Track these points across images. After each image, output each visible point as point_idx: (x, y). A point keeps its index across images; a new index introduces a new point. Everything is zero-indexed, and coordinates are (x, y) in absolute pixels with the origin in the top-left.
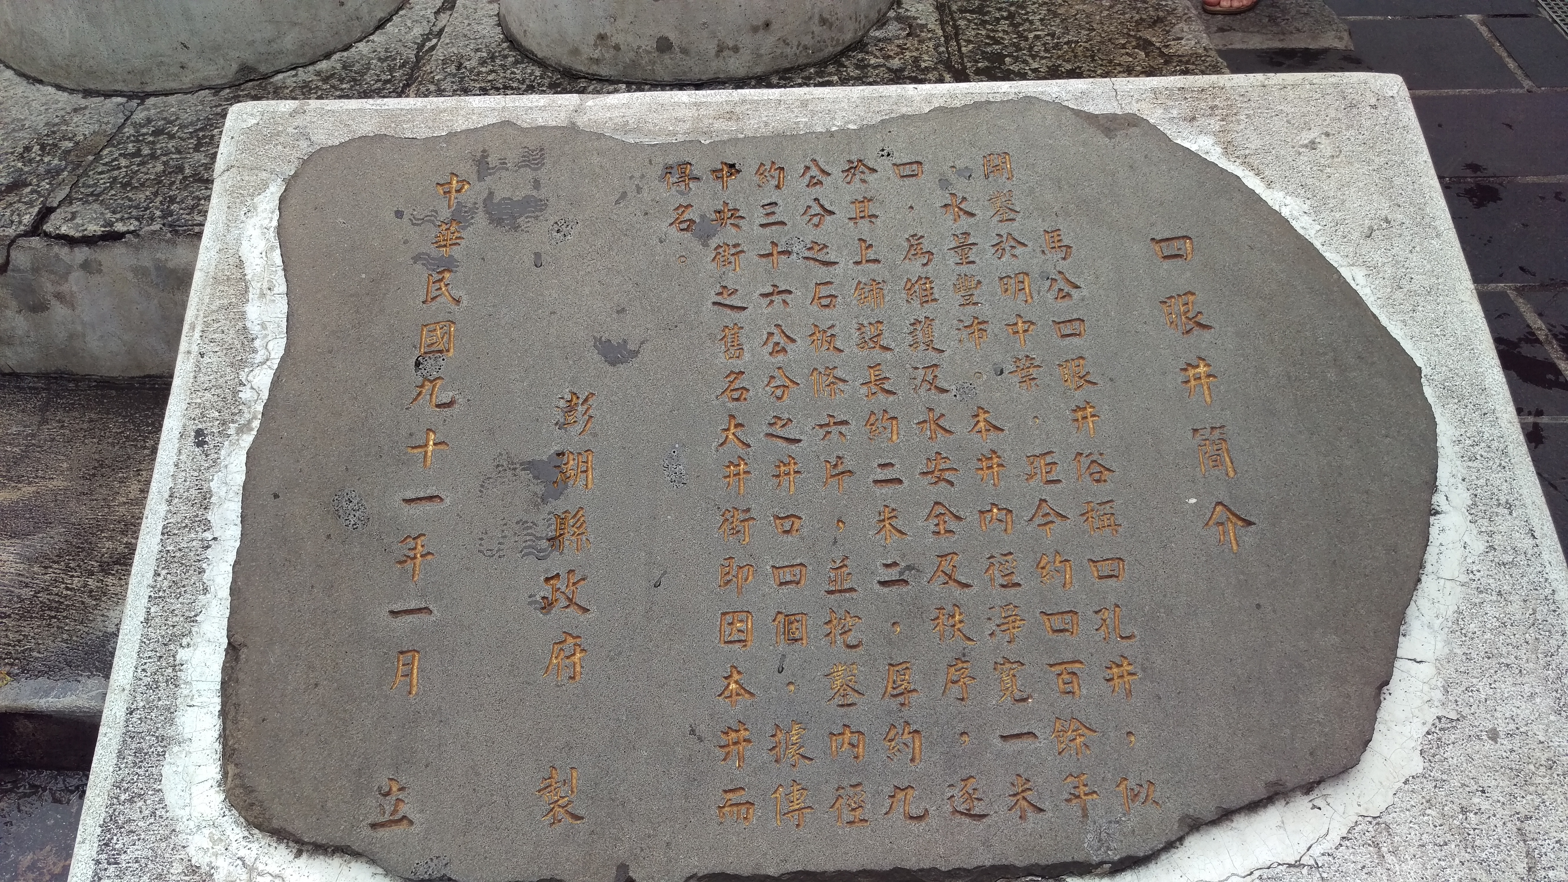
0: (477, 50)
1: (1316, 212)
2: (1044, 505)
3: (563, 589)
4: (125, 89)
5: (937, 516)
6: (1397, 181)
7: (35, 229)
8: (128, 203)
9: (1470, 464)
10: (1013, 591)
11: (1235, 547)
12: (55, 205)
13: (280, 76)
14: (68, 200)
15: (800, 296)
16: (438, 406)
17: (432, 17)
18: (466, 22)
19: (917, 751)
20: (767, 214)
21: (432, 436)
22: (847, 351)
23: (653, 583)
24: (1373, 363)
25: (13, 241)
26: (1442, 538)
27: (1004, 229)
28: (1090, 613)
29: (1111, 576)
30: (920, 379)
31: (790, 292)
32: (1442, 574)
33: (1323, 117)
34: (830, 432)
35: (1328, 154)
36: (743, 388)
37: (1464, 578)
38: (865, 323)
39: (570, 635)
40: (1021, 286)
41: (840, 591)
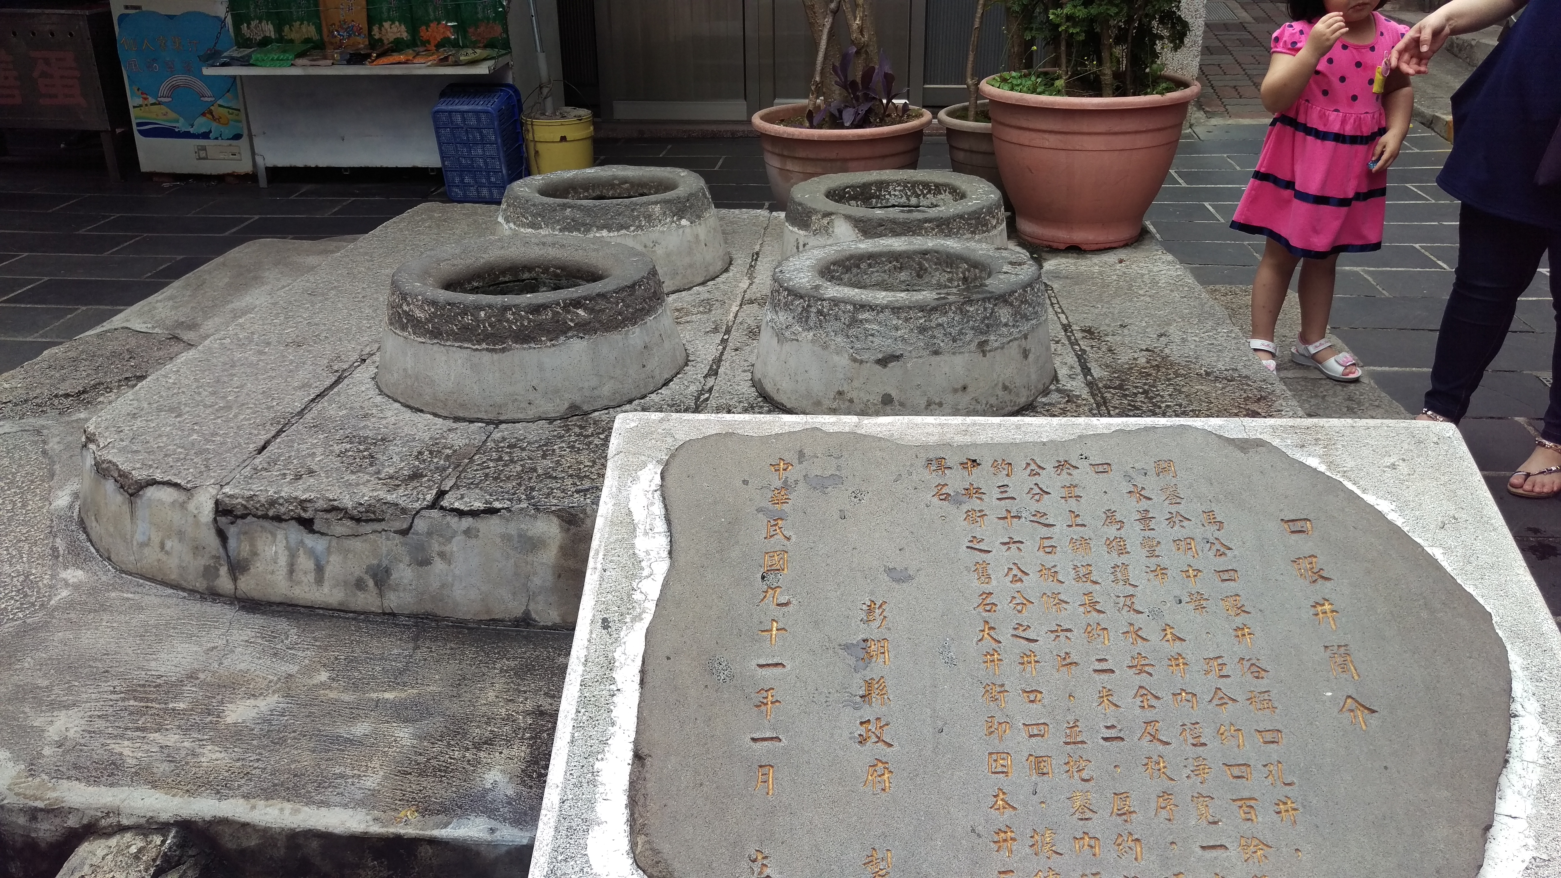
0: (740, 402)
1: (1400, 510)
2: (1219, 692)
3: (873, 730)
4: (485, 417)
5: (1142, 696)
6: (1459, 493)
7: (433, 505)
8: (500, 490)
9: (1538, 684)
10: (1201, 748)
11: (1364, 727)
12: (447, 489)
13: (597, 414)
14: (456, 486)
15: (1030, 545)
16: (778, 605)
17: (702, 380)
18: (729, 384)
19: (1139, 854)
20: (1001, 492)
21: (775, 624)
22: (1067, 583)
23: (937, 730)
24: (1455, 608)
25: (418, 512)
26: (1522, 733)
27: (1174, 509)
28: (1260, 766)
29: (1273, 742)
30: (1122, 604)
31: (1022, 543)
32: (1525, 758)
33: (1400, 448)
34: (1059, 636)
35: (1405, 473)
36: (993, 604)
37: (1541, 762)
38: (1079, 565)
39: (880, 761)
40: (1189, 546)
41: (1074, 743)
